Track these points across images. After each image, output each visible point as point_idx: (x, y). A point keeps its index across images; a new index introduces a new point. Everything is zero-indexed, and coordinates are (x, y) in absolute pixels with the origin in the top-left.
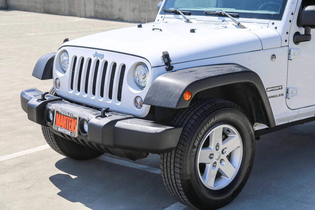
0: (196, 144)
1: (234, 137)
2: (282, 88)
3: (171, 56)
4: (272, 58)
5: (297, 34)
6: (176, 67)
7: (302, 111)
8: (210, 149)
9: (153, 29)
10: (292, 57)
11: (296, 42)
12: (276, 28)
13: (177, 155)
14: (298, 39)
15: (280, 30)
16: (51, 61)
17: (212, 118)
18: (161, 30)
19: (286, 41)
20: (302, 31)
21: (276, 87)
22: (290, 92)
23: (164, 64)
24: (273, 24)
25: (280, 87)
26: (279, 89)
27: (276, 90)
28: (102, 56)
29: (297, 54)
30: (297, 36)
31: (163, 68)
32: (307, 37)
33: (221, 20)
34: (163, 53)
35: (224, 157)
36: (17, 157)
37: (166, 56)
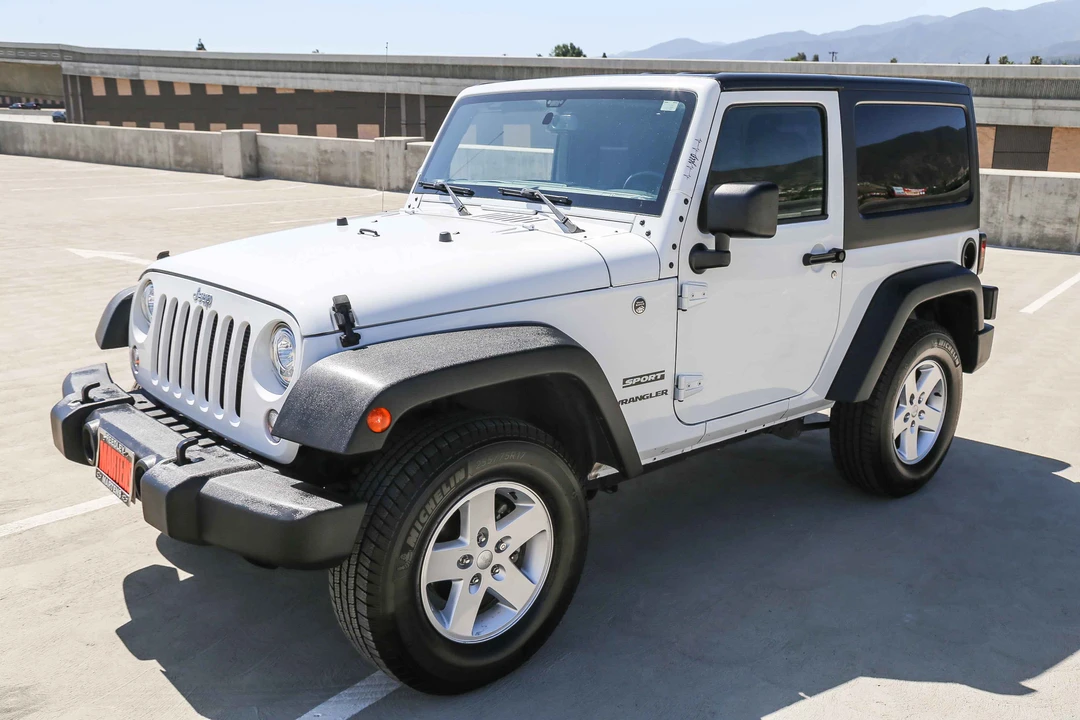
0: (412, 541)
1: (529, 508)
2: (662, 377)
3: (355, 307)
4: (636, 308)
5: (699, 248)
6: (366, 335)
7: (713, 427)
8: (462, 543)
9: (362, 232)
10: (686, 304)
11: (698, 268)
12: (648, 234)
13: (362, 570)
14: (702, 259)
15: (657, 238)
16: (126, 304)
17: (458, 470)
18: (376, 233)
19: (671, 265)
20: (710, 242)
21: (648, 375)
22: (682, 384)
23: (337, 328)
24: (643, 223)
25: (659, 375)
26: (656, 379)
27: (648, 382)
28: (208, 301)
29: (698, 295)
30: (697, 254)
31: (334, 340)
32: (720, 257)
33: (532, 211)
34: (335, 299)
35: (503, 559)
36: (84, 515)
37: (342, 308)
